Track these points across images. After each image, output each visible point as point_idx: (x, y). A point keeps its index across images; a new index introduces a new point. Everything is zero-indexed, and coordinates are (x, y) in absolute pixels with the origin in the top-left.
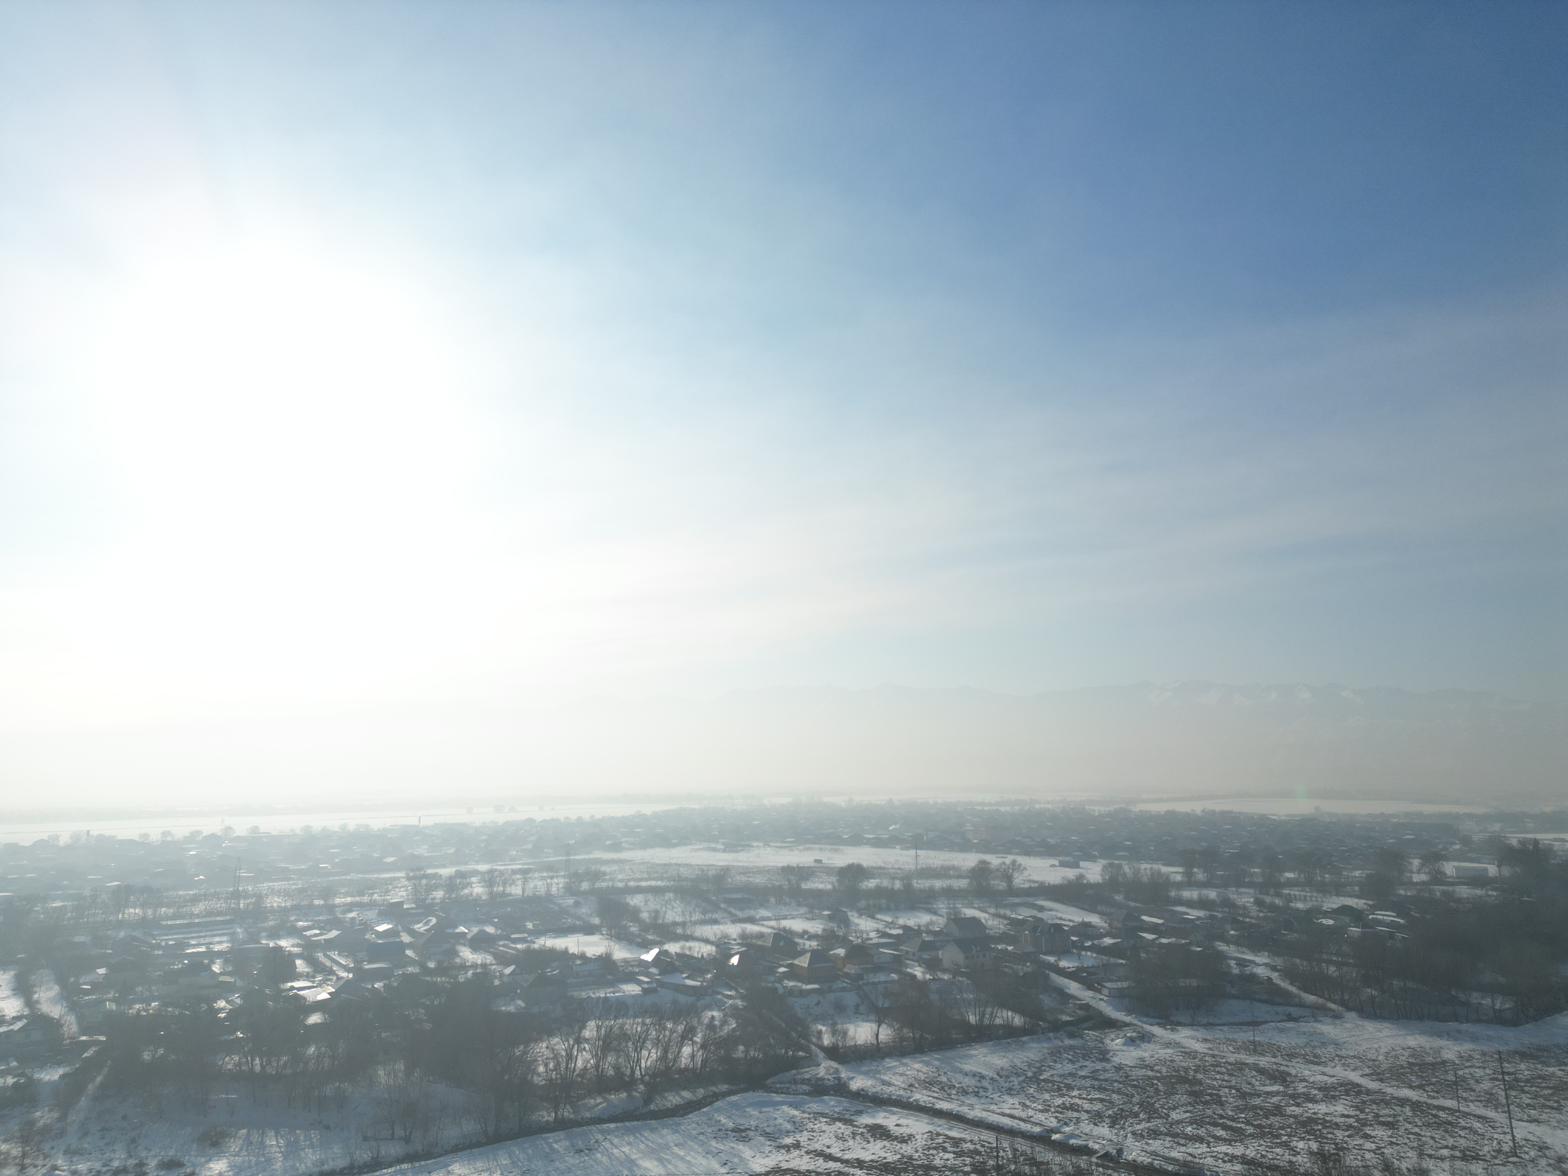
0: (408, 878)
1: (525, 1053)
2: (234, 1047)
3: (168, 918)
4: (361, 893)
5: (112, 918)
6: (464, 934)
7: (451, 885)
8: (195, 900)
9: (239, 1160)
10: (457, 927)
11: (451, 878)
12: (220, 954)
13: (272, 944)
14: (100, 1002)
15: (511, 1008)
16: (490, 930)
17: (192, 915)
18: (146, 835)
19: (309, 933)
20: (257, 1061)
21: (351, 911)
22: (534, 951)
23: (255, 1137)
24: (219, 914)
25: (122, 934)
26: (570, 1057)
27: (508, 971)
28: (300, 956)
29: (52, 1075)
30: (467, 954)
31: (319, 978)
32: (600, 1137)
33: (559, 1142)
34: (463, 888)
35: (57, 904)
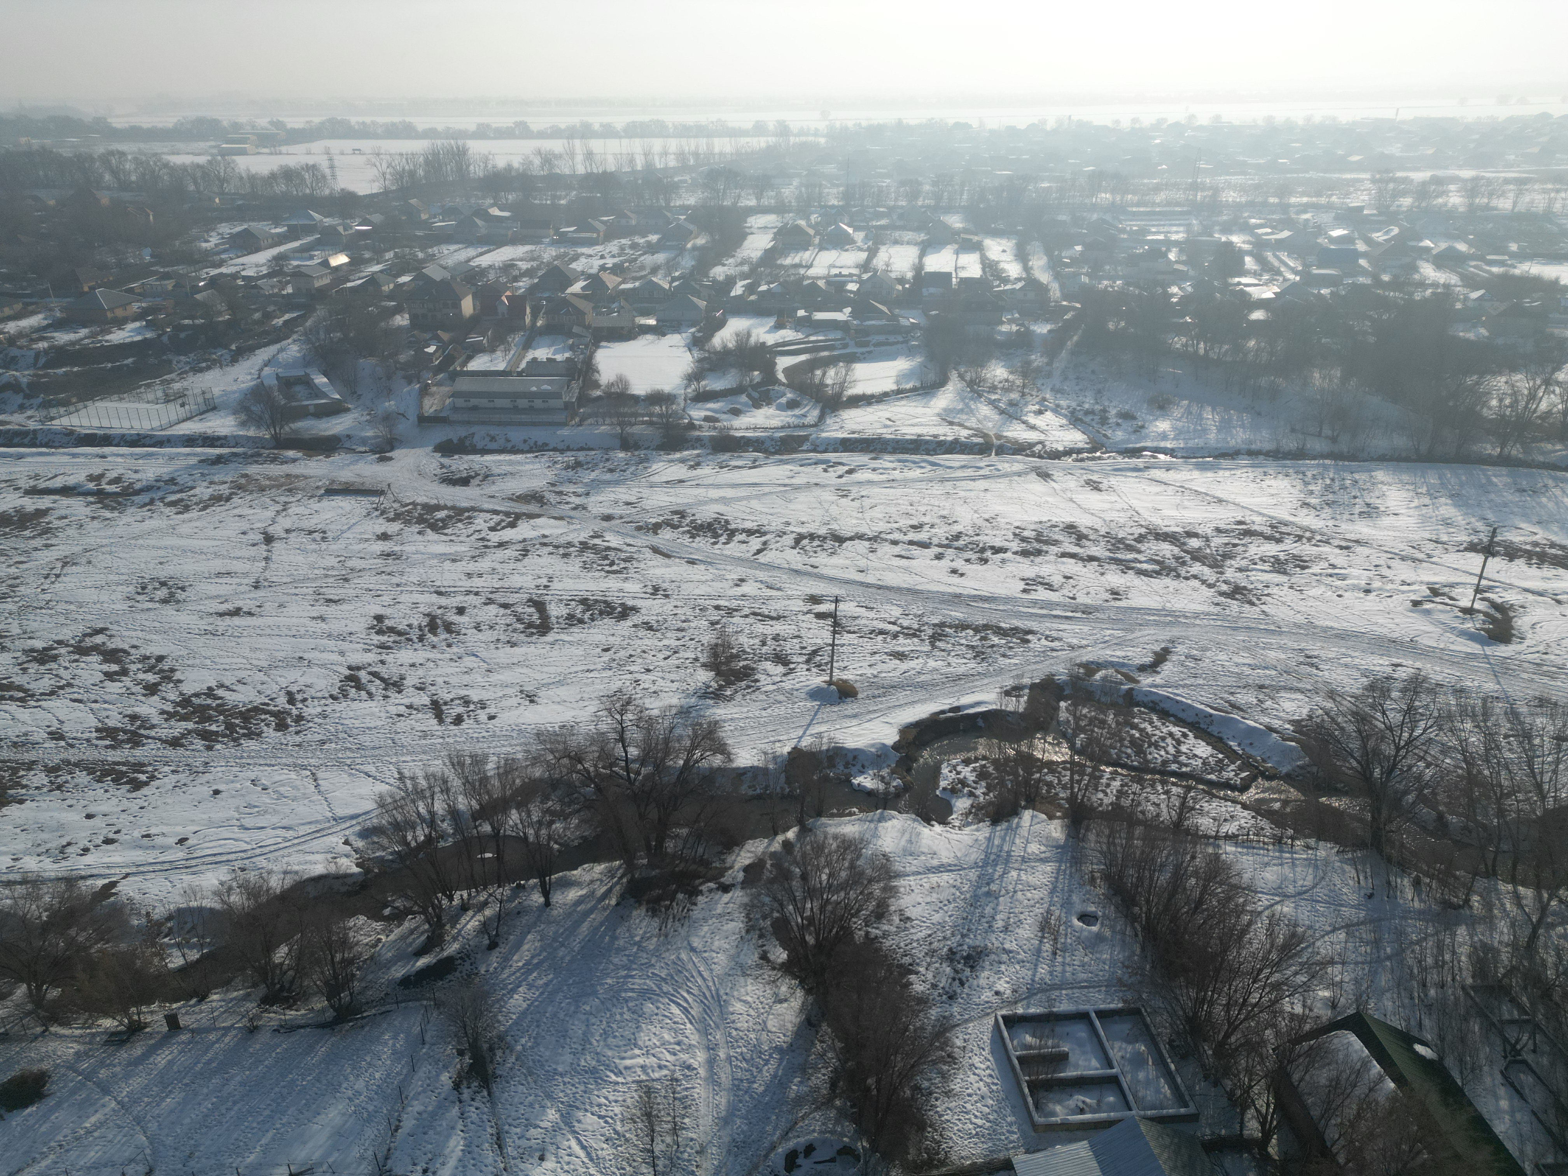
0: (1374, 181)
1: (1477, 383)
2: (1183, 329)
3: (1133, 205)
4: (1319, 194)
5: (1087, 201)
6: (1428, 250)
7: (1423, 192)
8: (1157, 189)
9: (1180, 424)
10: (1421, 240)
11: (1424, 184)
12: (1176, 243)
13: (1224, 239)
14: (1077, 275)
15: (1471, 336)
16: (1462, 247)
17: (1154, 204)
18: (1117, 122)
19: (1260, 231)
20: (1202, 345)
21: (1305, 212)
22: (1514, 278)
23: (1195, 409)
24: (1178, 204)
25: (1095, 216)
26: (1532, 396)
27: (1475, 295)
28: (1249, 253)
29: (1042, 329)
30: (1428, 271)
31: (1266, 277)
32: (1550, 483)
33: (1499, 478)
34: (1437, 197)
35: (1046, 185)
